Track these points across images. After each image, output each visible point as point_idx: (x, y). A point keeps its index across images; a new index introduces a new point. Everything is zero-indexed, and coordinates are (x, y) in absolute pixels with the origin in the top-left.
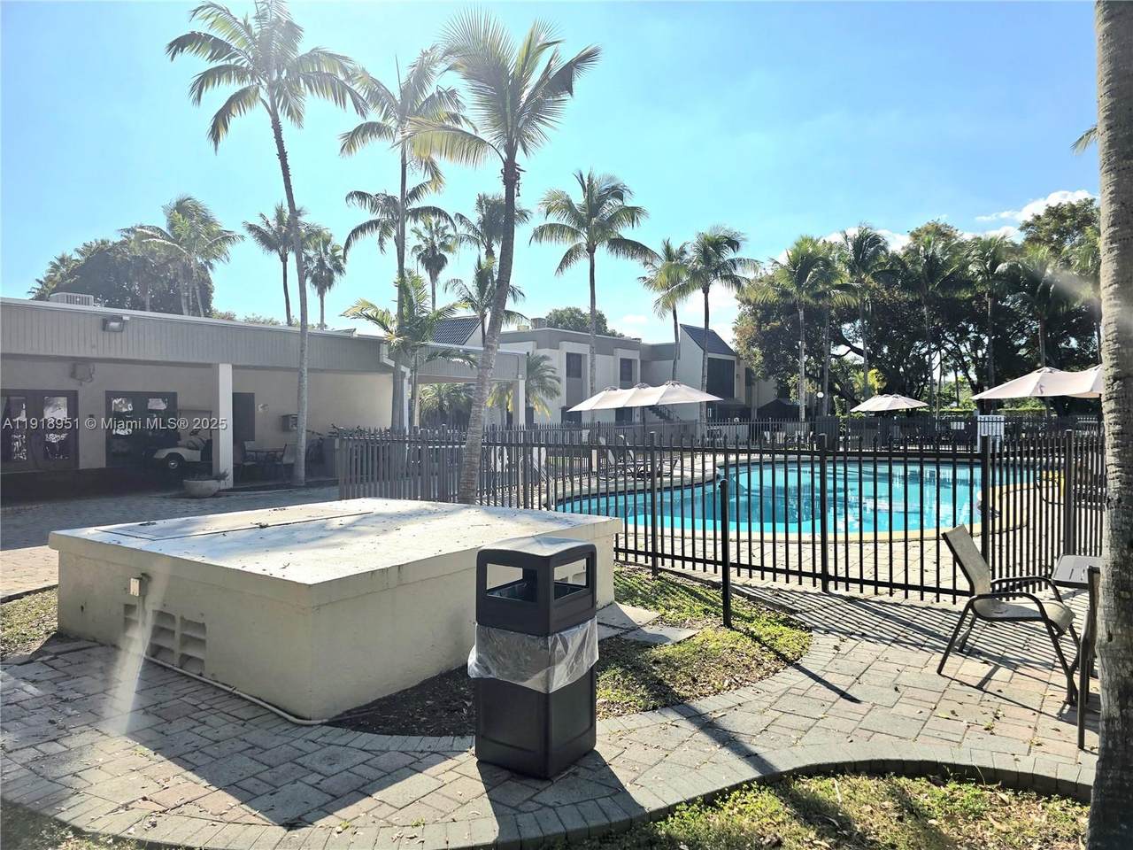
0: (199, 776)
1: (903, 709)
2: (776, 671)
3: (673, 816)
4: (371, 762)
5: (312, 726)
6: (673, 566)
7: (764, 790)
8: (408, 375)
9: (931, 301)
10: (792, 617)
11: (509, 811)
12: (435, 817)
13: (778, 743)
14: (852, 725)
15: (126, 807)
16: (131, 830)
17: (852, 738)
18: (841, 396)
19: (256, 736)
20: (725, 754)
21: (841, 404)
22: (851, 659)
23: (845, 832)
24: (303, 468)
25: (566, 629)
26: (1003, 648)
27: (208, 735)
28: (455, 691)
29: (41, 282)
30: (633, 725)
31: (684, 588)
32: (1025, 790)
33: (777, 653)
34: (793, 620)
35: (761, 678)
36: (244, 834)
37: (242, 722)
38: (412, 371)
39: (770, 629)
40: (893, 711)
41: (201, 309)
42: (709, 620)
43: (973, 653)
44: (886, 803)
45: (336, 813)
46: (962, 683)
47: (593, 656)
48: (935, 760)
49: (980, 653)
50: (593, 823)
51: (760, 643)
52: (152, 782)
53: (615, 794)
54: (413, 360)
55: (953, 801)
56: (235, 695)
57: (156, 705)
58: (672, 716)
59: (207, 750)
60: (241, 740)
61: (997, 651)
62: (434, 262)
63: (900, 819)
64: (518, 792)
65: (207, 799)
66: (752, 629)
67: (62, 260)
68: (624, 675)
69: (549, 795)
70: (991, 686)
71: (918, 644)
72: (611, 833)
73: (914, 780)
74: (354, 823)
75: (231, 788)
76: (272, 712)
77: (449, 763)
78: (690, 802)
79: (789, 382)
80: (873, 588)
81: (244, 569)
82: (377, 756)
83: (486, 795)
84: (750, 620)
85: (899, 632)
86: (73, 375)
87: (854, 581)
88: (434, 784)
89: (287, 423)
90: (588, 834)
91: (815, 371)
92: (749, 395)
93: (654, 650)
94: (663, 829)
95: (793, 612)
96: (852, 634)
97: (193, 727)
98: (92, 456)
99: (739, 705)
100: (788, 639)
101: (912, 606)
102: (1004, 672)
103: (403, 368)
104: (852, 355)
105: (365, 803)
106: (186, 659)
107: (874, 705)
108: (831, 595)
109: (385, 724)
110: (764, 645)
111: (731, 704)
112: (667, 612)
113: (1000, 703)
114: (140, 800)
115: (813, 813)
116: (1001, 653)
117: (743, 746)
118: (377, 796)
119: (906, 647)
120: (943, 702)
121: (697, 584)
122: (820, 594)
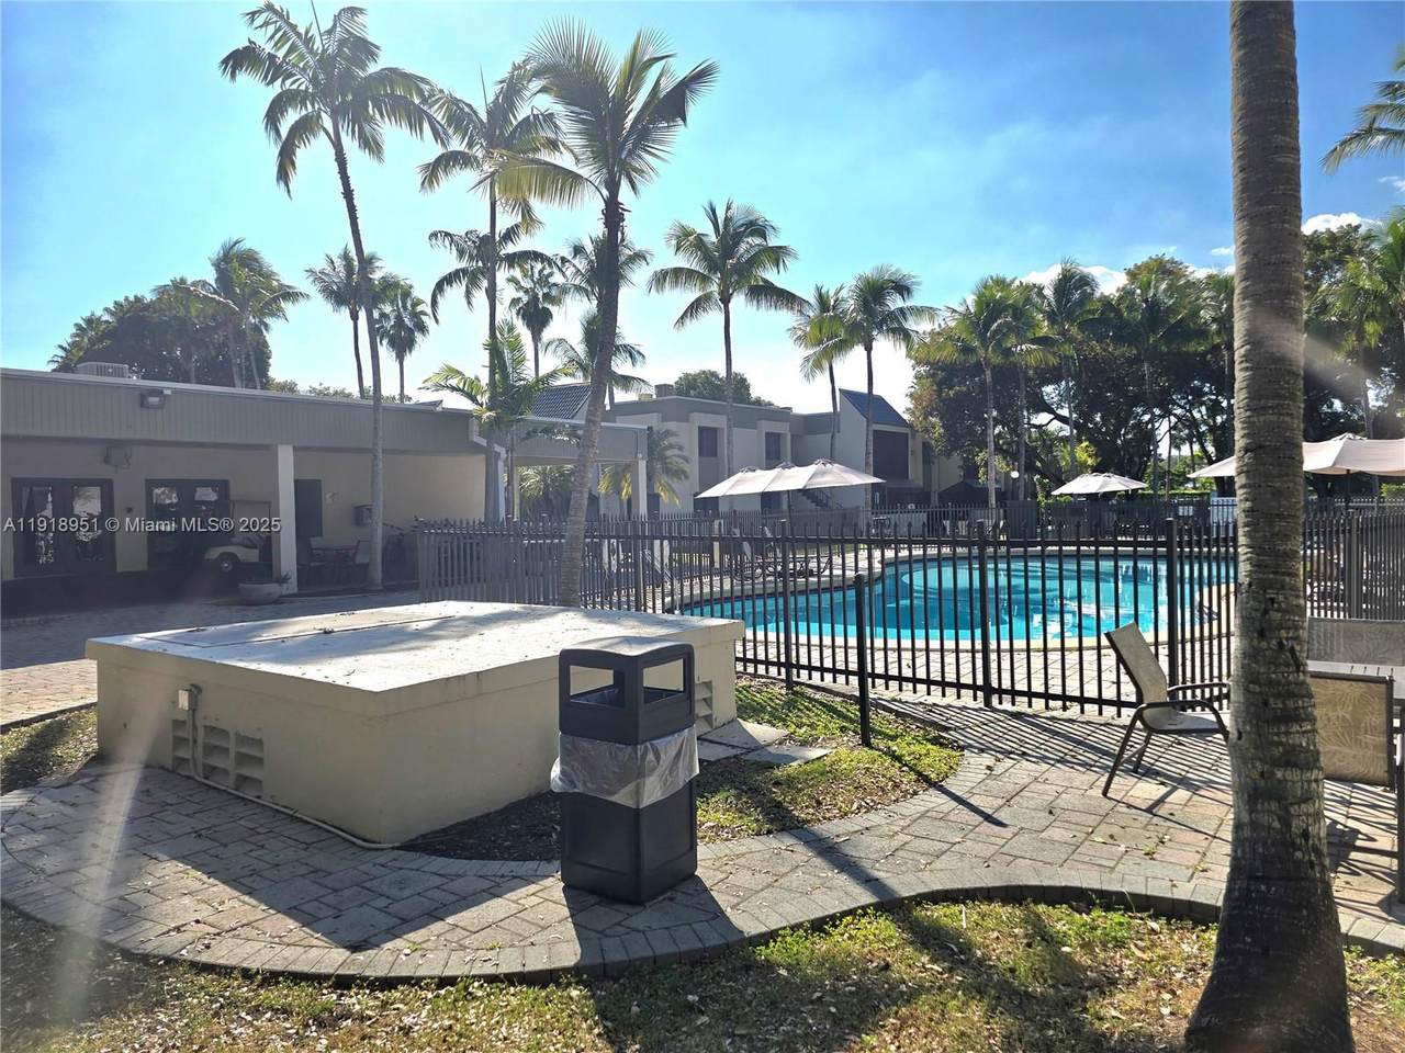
0: (256, 899)
1: (1056, 833)
2: (915, 793)
3: (775, 941)
4: (445, 887)
5: (382, 849)
6: (810, 678)
7: (881, 916)
8: (503, 455)
9: (1154, 357)
10: (944, 734)
11: (593, 935)
12: (512, 940)
13: (904, 868)
14: (992, 849)
15: (178, 929)
16: (184, 952)
17: (991, 863)
18: (1044, 476)
19: (318, 860)
20: (842, 880)
21: (1043, 486)
22: (1005, 780)
23: (962, 957)
24: (380, 569)
25: (659, 738)
26: (1187, 768)
27: (267, 858)
28: (545, 814)
29: (64, 349)
30: (743, 849)
31: (821, 704)
32: (1180, 919)
33: (919, 774)
34: (944, 738)
35: (896, 801)
36: (304, 956)
37: (305, 846)
38: (507, 451)
39: (916, 748)
40: (1044, 835)
41: (257, 379)
42: (845, 739)
43: (1150, 773)
44: (1016, 931)
45: (405, 937)
46: (1129, 806)
47: (691, 769)
48: (1079, 885)
49: (1158, 773)
50: (684, 948)
51: (900, 762)
52: (205, 906)
53: (713, 919)
54: (509, 437)
55: (1094, 929)
56: (297, 818)
57: (209, 828)
58: (788, 841)
59: (267, 874)
60: (302, 864)
61: (1178, 771)
62: (536, 317)
63: (1029, 945)
64: (606, 916)
65: (266, 923)
66: (895, 748)
67: (89, 321)
68: (738, 798)
69: (640, 919)
70: (1163, 810)
71: (1087, 764)
72: (705, 957)
73: (1054, 908)
74: (424, 946)
75: (291, 911)
76: (338, 836)
77: (533, 888)
78: (795, 928)
79: (978, 459)
80: (1043, 701)
81: (305, 677)
82: (452, 880)
83: (570, 920)
84: (893, 738)
85: (1066, 751)
86: (107, 460)
87: (1022, 693)
88: (514, 908)
89: (360, 515)
90: (679, 957)
91: (1009, 444)
92: (927, 476)
93: (776, 771)
94: (762, 953)
95: (946, 729)
96: (1012, 753)
97: (251, 851)
98: (130, 557)
99: (867, 829)
100: (933, 759)
101: (1088, 723)
102: (1182, 794)
103: (497, 448)
104: (1056, 424)
105: (437, 927)
106: (243, 780)
107: (1022, 829)
108: (994, 710)
109: (463, 849)
110: (906, 765)
111: (857, 828)
112: (798, 730)
113: (1169, 828)
114: (193, 923)
115: (932, 940)
116: (1183, 773)
117: (862, 871)
118: (450, 920)
119: (1072, 768)
120: (1103, 826)
121: (838, 699)
122: (981, 709)
